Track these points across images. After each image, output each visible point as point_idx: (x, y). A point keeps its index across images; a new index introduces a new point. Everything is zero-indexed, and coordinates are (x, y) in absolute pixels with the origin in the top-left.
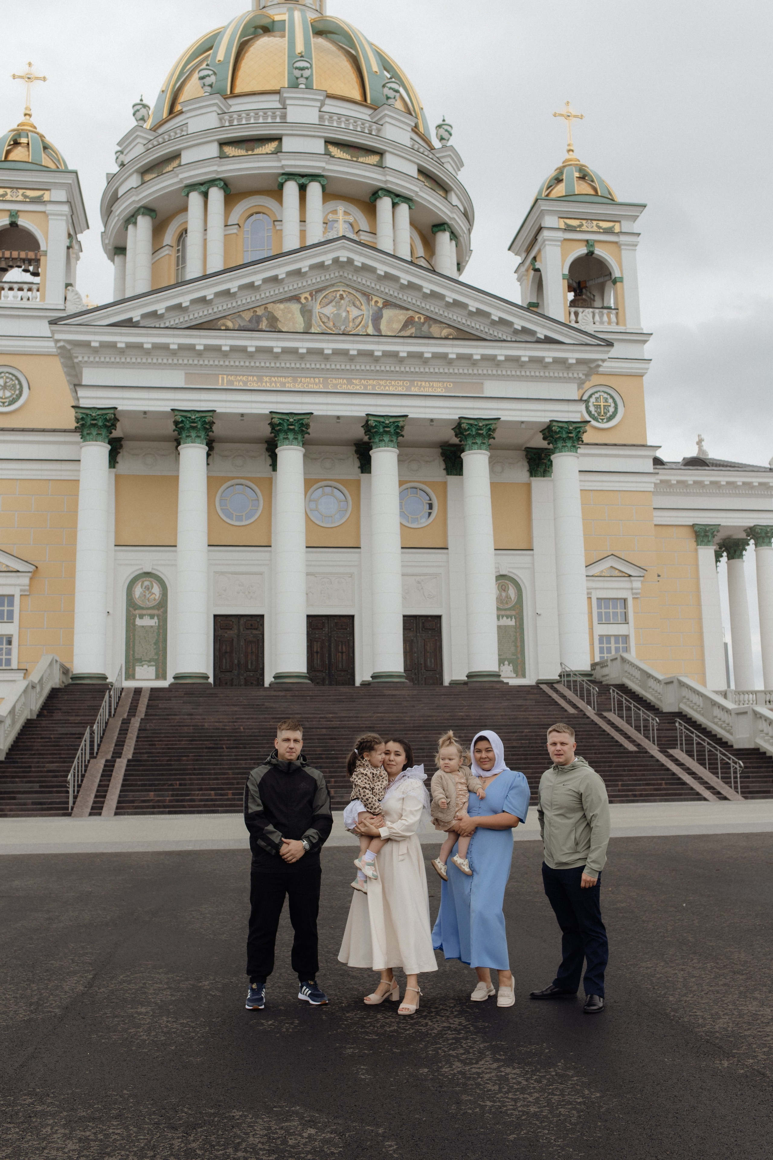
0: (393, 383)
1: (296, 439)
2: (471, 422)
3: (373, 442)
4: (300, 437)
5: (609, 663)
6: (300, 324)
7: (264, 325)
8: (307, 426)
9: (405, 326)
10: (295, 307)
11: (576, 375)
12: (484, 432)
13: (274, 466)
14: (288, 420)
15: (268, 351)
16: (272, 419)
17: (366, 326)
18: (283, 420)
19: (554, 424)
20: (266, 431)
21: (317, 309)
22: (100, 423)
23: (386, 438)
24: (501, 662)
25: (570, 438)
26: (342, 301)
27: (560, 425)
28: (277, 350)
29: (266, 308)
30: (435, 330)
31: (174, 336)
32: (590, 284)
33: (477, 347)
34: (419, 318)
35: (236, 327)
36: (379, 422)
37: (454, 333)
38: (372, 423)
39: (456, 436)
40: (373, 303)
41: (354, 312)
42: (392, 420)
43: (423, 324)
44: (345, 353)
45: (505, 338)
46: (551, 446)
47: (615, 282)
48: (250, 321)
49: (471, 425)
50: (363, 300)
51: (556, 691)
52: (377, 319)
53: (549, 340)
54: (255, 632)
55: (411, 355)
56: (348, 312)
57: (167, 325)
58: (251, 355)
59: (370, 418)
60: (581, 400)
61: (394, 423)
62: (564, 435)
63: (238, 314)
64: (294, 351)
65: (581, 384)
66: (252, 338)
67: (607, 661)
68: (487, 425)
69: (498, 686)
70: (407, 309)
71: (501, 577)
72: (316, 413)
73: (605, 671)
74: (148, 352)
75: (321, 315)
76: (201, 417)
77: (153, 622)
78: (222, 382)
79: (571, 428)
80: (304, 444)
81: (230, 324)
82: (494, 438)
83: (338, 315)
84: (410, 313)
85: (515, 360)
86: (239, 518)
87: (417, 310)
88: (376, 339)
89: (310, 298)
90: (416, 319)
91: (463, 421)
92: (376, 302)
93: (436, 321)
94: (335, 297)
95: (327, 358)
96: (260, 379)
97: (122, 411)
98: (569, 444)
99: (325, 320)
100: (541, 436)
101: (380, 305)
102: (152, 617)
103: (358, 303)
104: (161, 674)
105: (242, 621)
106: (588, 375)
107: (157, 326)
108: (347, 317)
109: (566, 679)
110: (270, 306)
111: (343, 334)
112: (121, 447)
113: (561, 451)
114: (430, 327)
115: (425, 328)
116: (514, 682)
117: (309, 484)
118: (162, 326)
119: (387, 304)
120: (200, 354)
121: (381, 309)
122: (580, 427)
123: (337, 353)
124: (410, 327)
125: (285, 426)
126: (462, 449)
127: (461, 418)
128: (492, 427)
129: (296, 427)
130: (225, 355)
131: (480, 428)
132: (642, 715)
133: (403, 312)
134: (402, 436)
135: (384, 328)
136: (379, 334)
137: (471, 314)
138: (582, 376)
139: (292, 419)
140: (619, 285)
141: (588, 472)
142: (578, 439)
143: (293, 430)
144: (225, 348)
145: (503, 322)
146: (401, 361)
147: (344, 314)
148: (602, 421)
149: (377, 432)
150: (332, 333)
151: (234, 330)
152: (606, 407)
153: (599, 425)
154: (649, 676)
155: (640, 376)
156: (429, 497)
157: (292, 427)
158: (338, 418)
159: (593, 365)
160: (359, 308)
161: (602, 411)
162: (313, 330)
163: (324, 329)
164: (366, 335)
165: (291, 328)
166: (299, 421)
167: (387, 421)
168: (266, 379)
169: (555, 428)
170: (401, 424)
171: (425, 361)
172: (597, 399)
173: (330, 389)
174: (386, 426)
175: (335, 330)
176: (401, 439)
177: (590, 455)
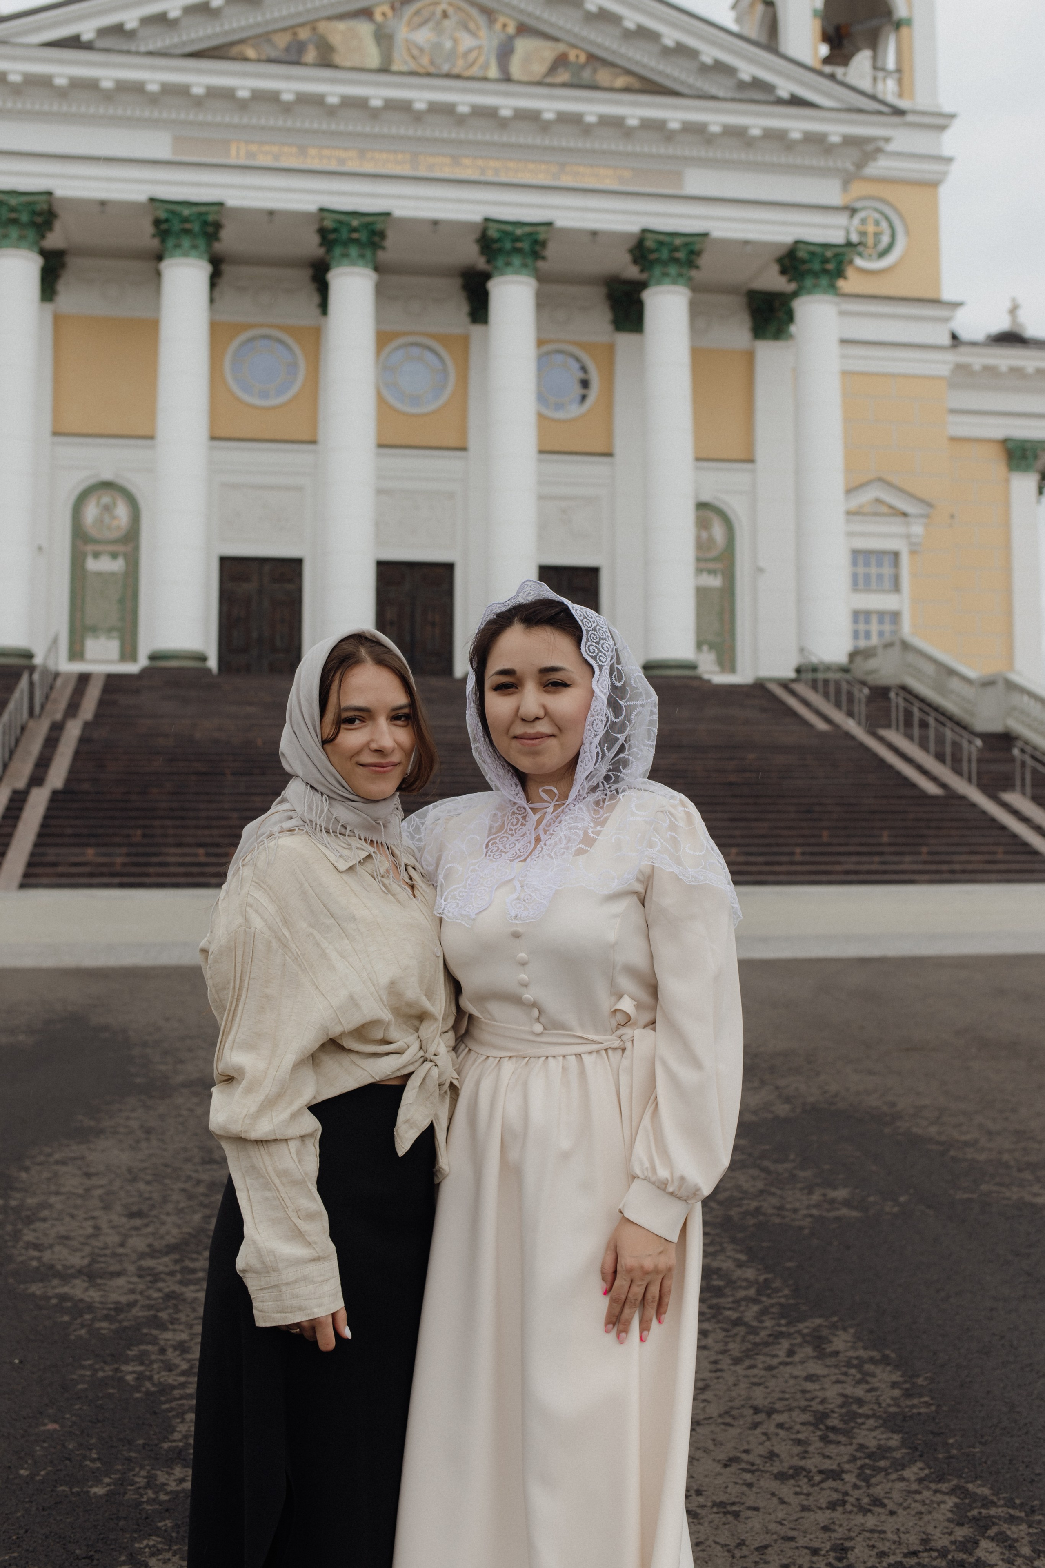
0: (531, 166)
1: (362, 256)
2: (661, 238)
3: (496, 268)
4: (368, 253)
5: (880, 651)
6: (372, 57)
7: (311, 55)
8: (382, 235)
9: (553, 68)
10: (365, 29)
11: (839, 164)
12: (681, 255)
13: (324, 306)
14: (348, 224)
15: (317, 101)
16: (322, 219)
17: (486, 66)
18: (341, 222)
19: (801, 246)
20: (311, 245)
21: (402, 33)
22: (24, 218)
23: (517, 261)
24: (699, 645)
25: (826, 272)
26: (446, 23)
27: (812, 248)
28: (333, 100)
29: (314, 29)
30: (603, 76)
31: (153, 68)
32: (855, 28)
33: (675, 108)
34: (577, 56)
35: (263, 57)
36: (506, 233)
37: (637, 84)
38: (493, 233)
39: (635, 261)
40: (498, 26)
41: (467, 42)
42: (527, 229)
43: (583, 67)
44: (447, 110)
45: (721, 94)
46: (792, 287)
47: (898, 25)
48: (287, 50)
49: (661, 243)
50: (481, 20)
51: (793, 693)
52: (505, 53)
53: (797, 101)
54: (289, 586)
55: (564, 118)
56: (455, 41)
57: (143, 49)
58: (287, 109)
59: (491, 225)
60: (845, 208)
61: (530, 234)
62: (816, 266)
63: (265, 37)
64: (361, 104)
65: (847, 180)
66: (288, 78)
67: (875, 648)
68: (686, 244)
69: (695, 683)
70: (556, 39)
71: (702, 506)
72: (398, 213)
73: (871, 664)
74: (108, 96)
75: (410, 45)
76: (200, 214)
77: (116, 566)
78: (237, 154)
79: (829, 254)
80: (376, 269)
81: (251, 53)
82: (697, 267)
83: (438, 46)
84: (561, 47)
85: (736, 134)
86: (264, 394)
87: (573, 40)
88: (504, 87)
89: (390, 13)
90: (572, 57)
91: (648, 235)
92: (505, 26)
93: (604, 62)
94: (433, 14)
95: (418, 117)
96: (303, 150)
97: (65, 200)
98: (824, 281)
99: (415, 52)
100: (775, 268)
101: (511, 30)
102: (114, 556)
103: (472, 25)
104: (129, 653)
105: (267, 568)
106: (860, 165)
107: (125, 47)
108: (453, 51)
109: (810, 676)
110: (322, 26)
111: (448, 76)
112: (63, 266)
113: (809, 292)
114: (595, 71)
115: (586, 74)
116: (720, 678)
117: (383, 339)
118: (133, 48)
119: (523, 29)
120: (198, 102)
121: (511, 39)
122: (843, 254)
123: (435, 109)
124: (561, 70)
125: (344, 234)
126: (643, 285)
127: (644, 231)
128: (696, 247)
129: (363, 236)
130: (243, 105)
131: (676, 249)
132: (949, 734)
133: (550, 44)
134: (543, 258)
135: (516, 69)
136: (507, 79)
137: (667, 52)
138: (850, 166)
139: (355, 223)
140: (904, 30)
141: (844, 342)
142: (840, 273)
143: (357, 241)
144: (243, 94)
145: (720, 68)
146: (545, 127)
147: (448, 44)
148: (870, 258)
149: (500, 251)
150: (429, 75)
151: (259, 61)
152: (877, 235)
153: (859, 262)
154: (951, 672)
155: (933, 185)
156: (584, 369)
157: (355, 235)
158: (435, 223)
159: (870, 148)
160: (474, 34)
161: (870, 241)
162: (395, 67)
163: (413, 66)
164: (485, 79)
165: (356, 61)
166: (367, 225)
167: (519, 232)
168: (313, 152)
169: (802, 254)
170: (541, 237)
171: (587, 130)
172: (863, 221)
173: (422, 173)
174: (517, 239)
175: (432, 70)
176: (540, 264)
177: (842, 313)
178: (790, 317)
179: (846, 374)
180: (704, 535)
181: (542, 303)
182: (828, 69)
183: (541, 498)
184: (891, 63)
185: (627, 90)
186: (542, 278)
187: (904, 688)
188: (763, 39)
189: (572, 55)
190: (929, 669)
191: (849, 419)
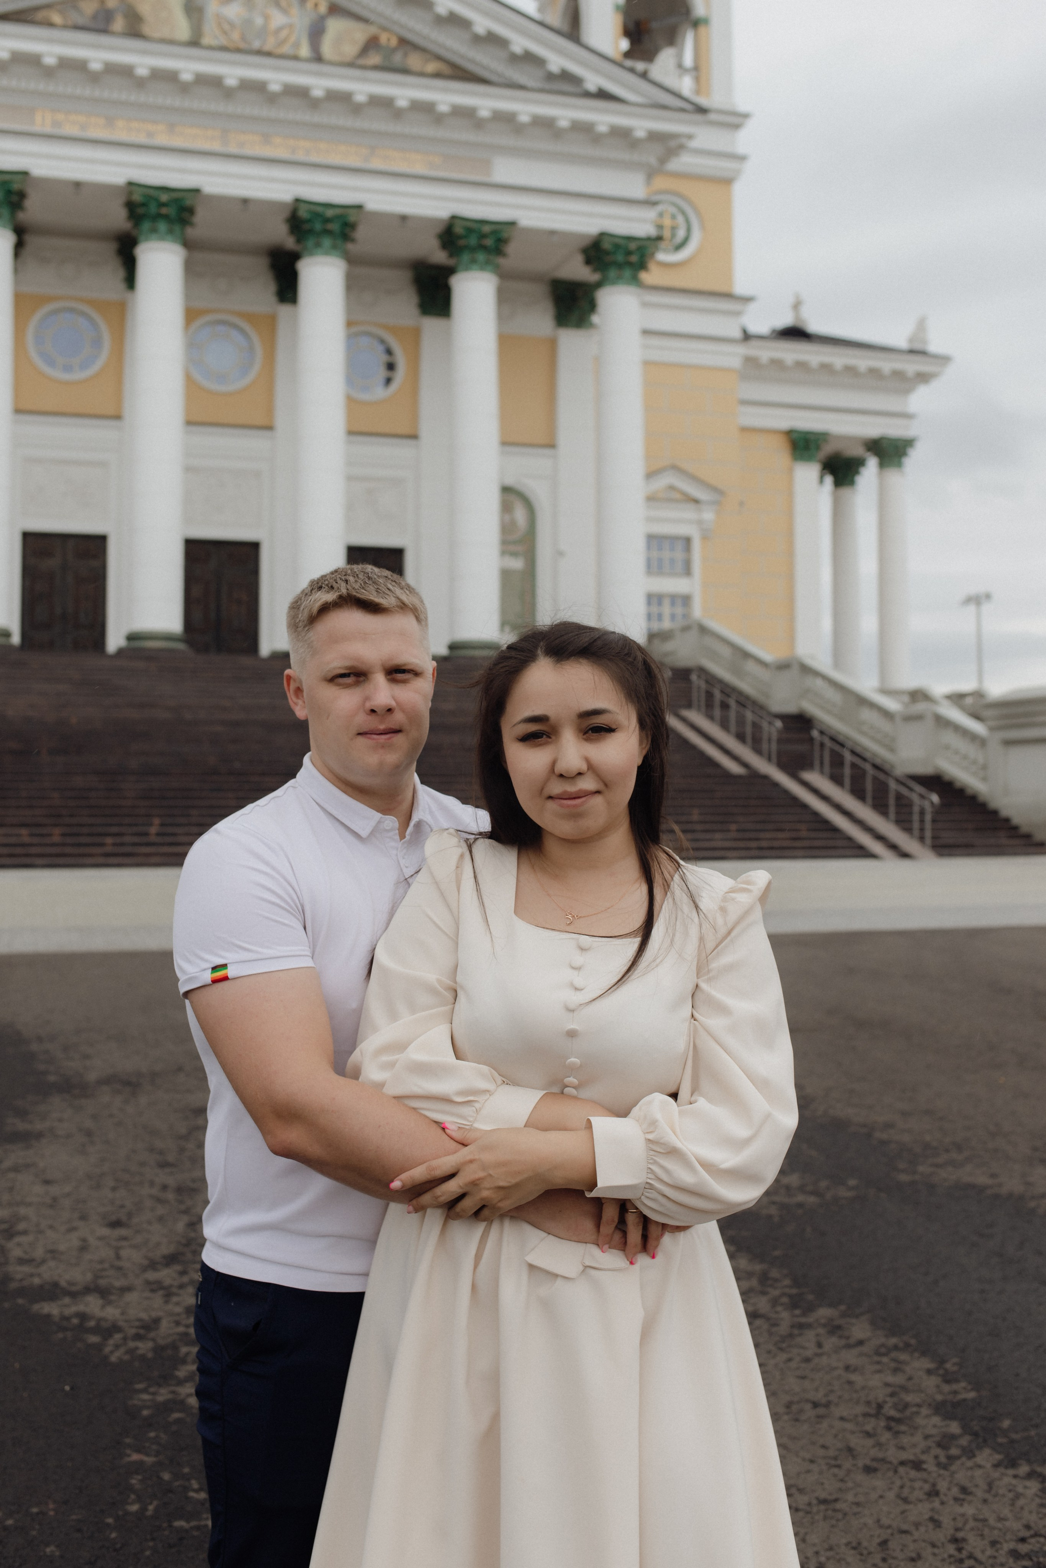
1: (170, 232)
2: (469, 224)
3: (306, 249)
4: (177, 228)
5: (673, 634)
6: (182, 29)
7: (119, 24)
8: (191, 211)
9: (364, 50)
10: (175, 2)
11: (644, 159)
12: (489, 242)
13: (130, 280)
14: (156, 200)
15: (125, 72)
16: (130, 193)
17: (297, 45)
18: (150, 198)
19: (606, 238)
20: (118, 219)
23: (327, 242)
24: (504, 626)
25: (630, 264)
27: (617, 240)
28: (142, 72)
30: (414, 61)
32: (654, 25)
33: (485, 95)
34: (389, 40)
35: (70, 23)
36: (317, 215)
37: (447, 70)
38: (303, 213)
39: (444, 247)
40: (310, 5)
41: (278, 19)
42: (338, 211)
43: (394, 50)
44: (260, 87)
45: (530, 83)
46: (594, 277)
47: (696, 24)
48: (95, 17)
49: (470, 231)
52: (316, 33)
53: (603, 95)
54: (93, 563)
55: (374, 101)
56: (267, 18)
58: (94, 78)
59: (301, 205)
60: (646, 201)
61: (340, 216)
62: (620, 258)
63: (72, 3)
64: (170, 77)
65: (651, 174)
66: (95, 46)
67: (669, 631)
68: (494, 232)
70: (367, 21)
71: (505, 490)
72: (207, 189)
73: (669, 646)
75: (220, 19)
76: (4, 182)
78: (42, 122)
79: (633, 246)
80: (188, 244)
81: (57, 19)
82: (505, 255)
83: (248, 22)
84: (372, 30)
85: (546, 124)
86: (68, 368)
87: (384, 23)
88: (315, 67)
90: (383, 41)
91: (457, 222)
92: (316, 5)
93: (416, 47)
95: (229, 93)
96: (110, 121)
98: (627, 273)
99: (226, 27)
100: (579, 258)
101: (323, 9)
103: (284, 3)
105: (70, 544)
106: (663, 161)
108: (264, 28)
111: (259, 53)
113: (612, 283)
114: (406, 55)
115: (397, 58)
117: (191, 315)
119: (335, 10)
120: (2, 67)
121: (322, 19)
122: (644, 248)
123: (246, 85)
124: (372, 53)
125: (153, 209)
126: (451, 271)
127: (454, 218)
128: (505, 235)
129: (171, 211)
130: (49, 73)
131: (483, 236)
132: (749, 716)
133: (360, 26)
134: (353, 240)
135: (327, 49)
136: (318, 58)
137: (477, 39)
138: (653, 161)
139: (164, 198)
140: (702, 30)
141: (646, 332)
142: (642, 265)
143: (166, 217)
144: (50, 61)
145: (530, 59)
146: (357, 109)
147: (259, 21)
148: (666, 251)
149: (311, 232)
150: (238, 50)
151: (65, 27)
152: (674, 229)
153: (661, 256)
154: (746, 655)
155: (727, 182)
156: (389, 352)
157: (164, 211)
158: (245, 201)
159: (673, 144)
160: (285, 11)
161: (667, 234)
162: (206, 40)
163: (223, 41)
164: (296, 58)
165: (165, 33)
166: (176, 201)
167: (330, 213)
168: (120, 123)
169: (606, 245)
170: (352, 219)
171: (398, 114)
172: (661, 215)
173: (233, 149)
174: (327, 220)
175: (242, 45)
176: (350, 246)
177: (645, 305)
178: (592, 306)
179: (647, 364)
180: (507, 517)
181: (352, 285)
182: (629, 63)
183: (350, 478)
184: (688, 59)
185: (437, 75)
186: (352, 261)
187: (702, 671)
188: (565, 28)
189: (384, 38)
190: (726, 652)
191: (650, 408)
